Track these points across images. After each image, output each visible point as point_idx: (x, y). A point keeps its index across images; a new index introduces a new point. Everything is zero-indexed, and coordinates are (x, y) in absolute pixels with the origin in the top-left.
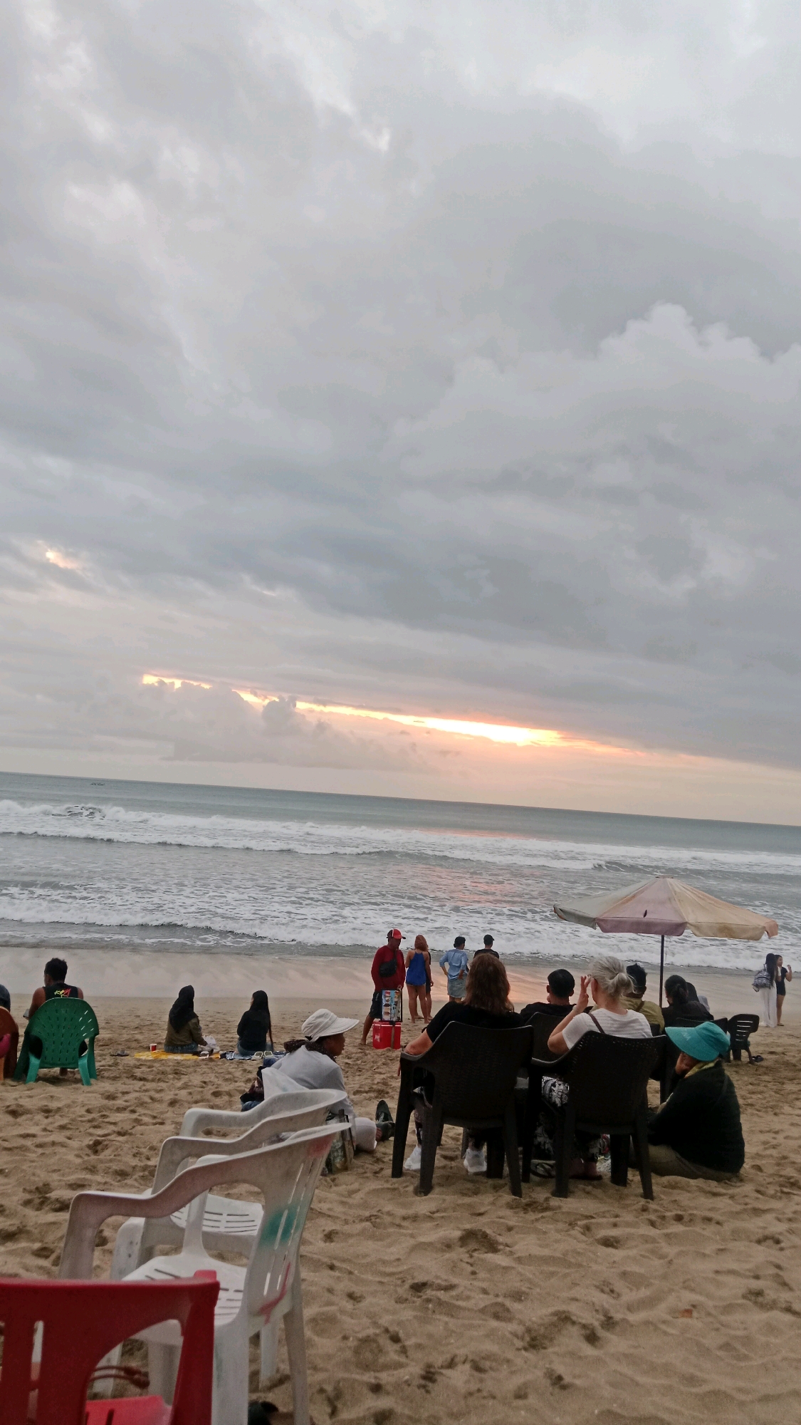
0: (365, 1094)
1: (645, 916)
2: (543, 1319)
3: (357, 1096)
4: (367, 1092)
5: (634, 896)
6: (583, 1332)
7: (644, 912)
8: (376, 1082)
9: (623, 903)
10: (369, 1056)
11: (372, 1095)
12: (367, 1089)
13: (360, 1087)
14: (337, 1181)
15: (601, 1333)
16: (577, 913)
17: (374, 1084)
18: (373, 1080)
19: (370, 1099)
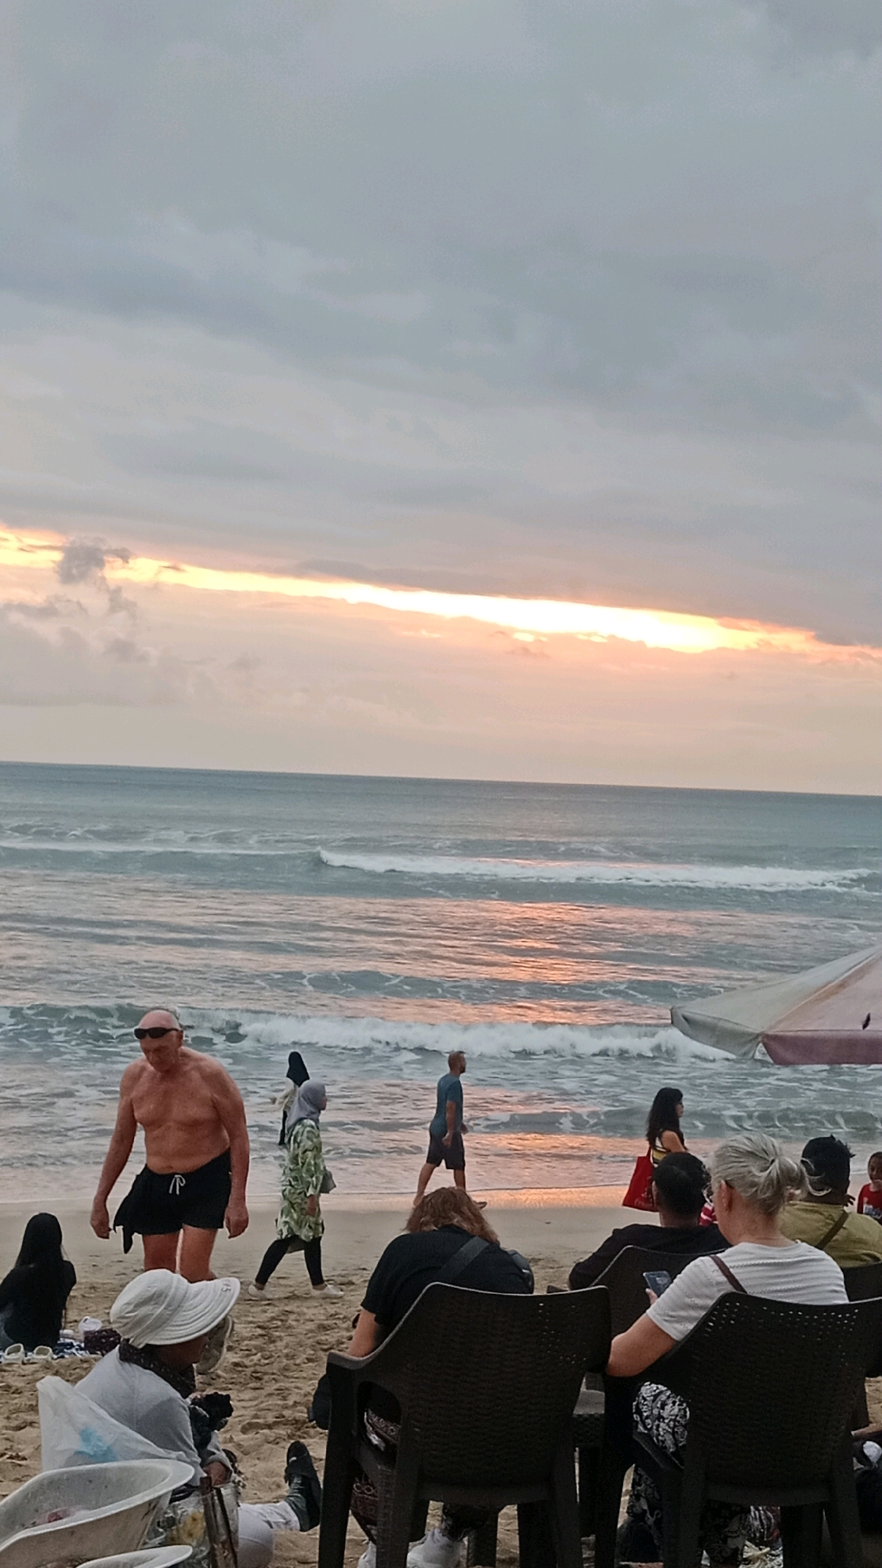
0: (266, 1431)
1: (865, 1026)
3: (250, 1435)
4: (270, 1427)
5: (842, 985)
7: (864, 1018)
8: (291, 1403)
9: (818, 1000)
10: (279, 1344)
11: (282, 1431)
12: (271, 1420)
13: (256, 1416)
16: (721, 1024)
17: (286, 1407)
18: (285, 1398)
19: (276, 1442)
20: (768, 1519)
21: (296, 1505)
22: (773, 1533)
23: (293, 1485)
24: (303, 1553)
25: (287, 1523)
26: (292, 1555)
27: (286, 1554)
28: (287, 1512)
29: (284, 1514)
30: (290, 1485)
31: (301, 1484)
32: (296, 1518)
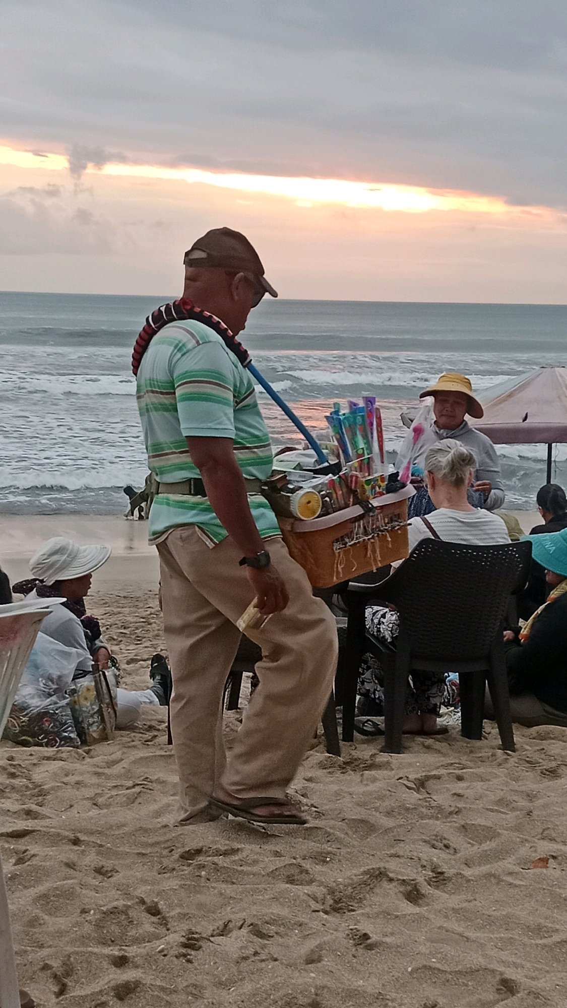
2: (352, 879)
6: (402, 889)
14: (92, 753)
15: (426, 889)
20: (453, 690)
21: (157, 692)
22: (455, 699)
23: (155, 680)
24: (160, 717)
25: (151, 702)
26: (155, 718)
27: (150, 717)
28: (151, 696)
29: (149, 697)
30: (153, 680)
31: (161, 680)
32: (158, 700)
